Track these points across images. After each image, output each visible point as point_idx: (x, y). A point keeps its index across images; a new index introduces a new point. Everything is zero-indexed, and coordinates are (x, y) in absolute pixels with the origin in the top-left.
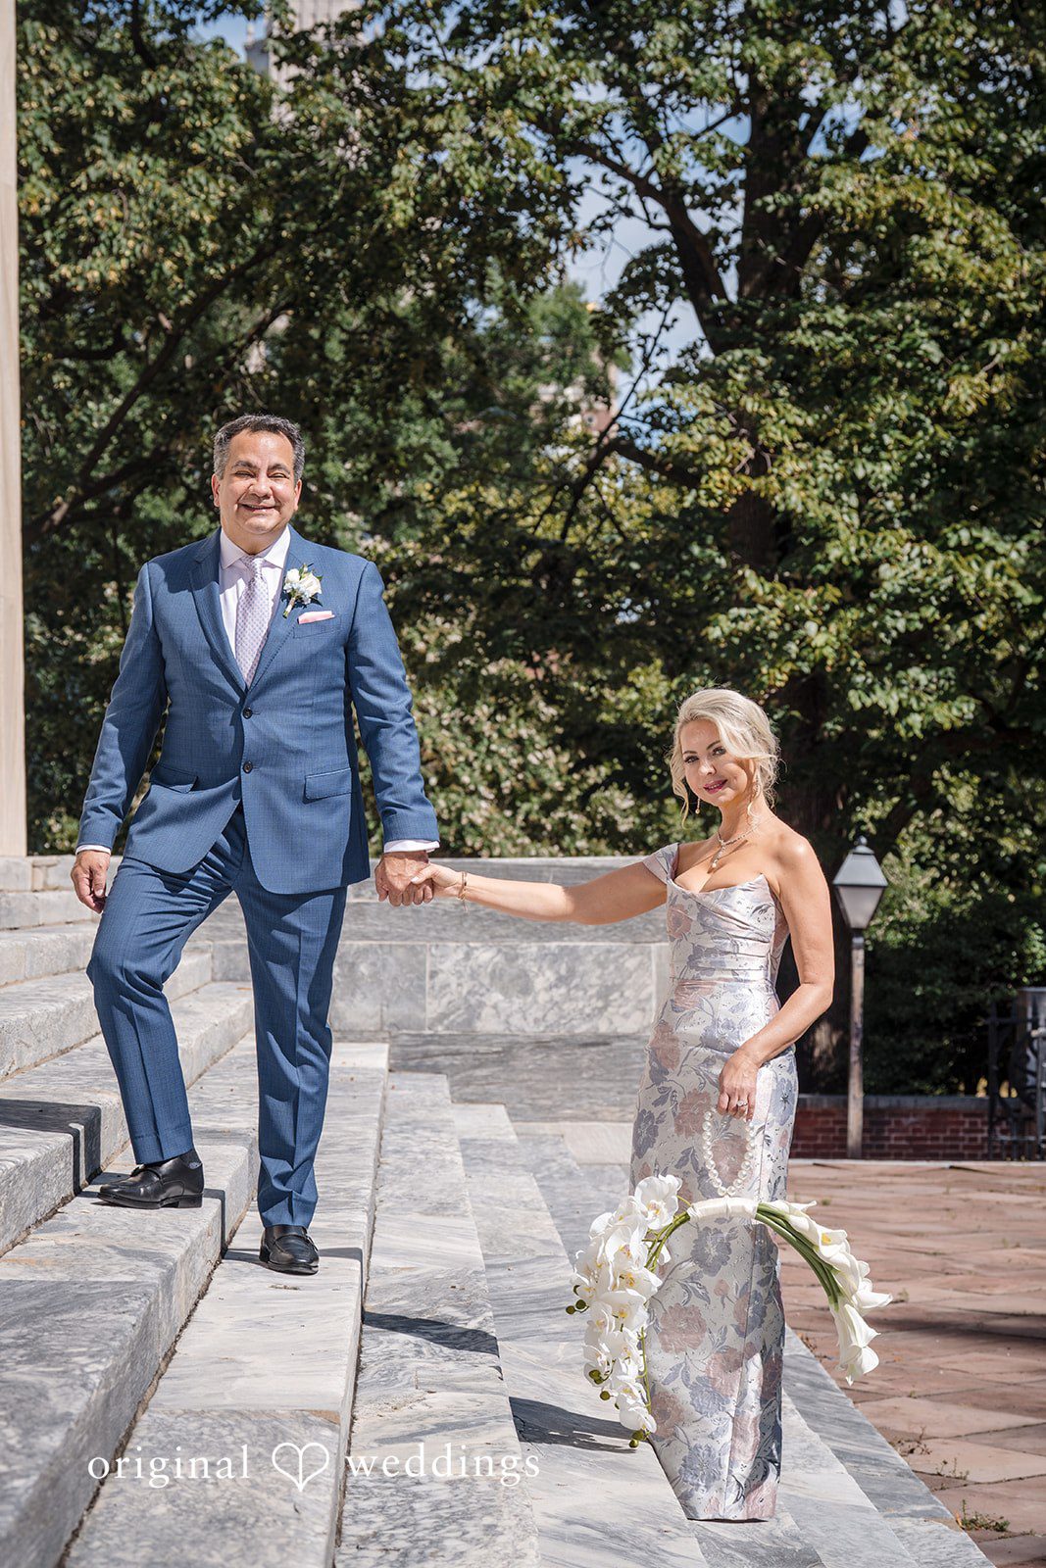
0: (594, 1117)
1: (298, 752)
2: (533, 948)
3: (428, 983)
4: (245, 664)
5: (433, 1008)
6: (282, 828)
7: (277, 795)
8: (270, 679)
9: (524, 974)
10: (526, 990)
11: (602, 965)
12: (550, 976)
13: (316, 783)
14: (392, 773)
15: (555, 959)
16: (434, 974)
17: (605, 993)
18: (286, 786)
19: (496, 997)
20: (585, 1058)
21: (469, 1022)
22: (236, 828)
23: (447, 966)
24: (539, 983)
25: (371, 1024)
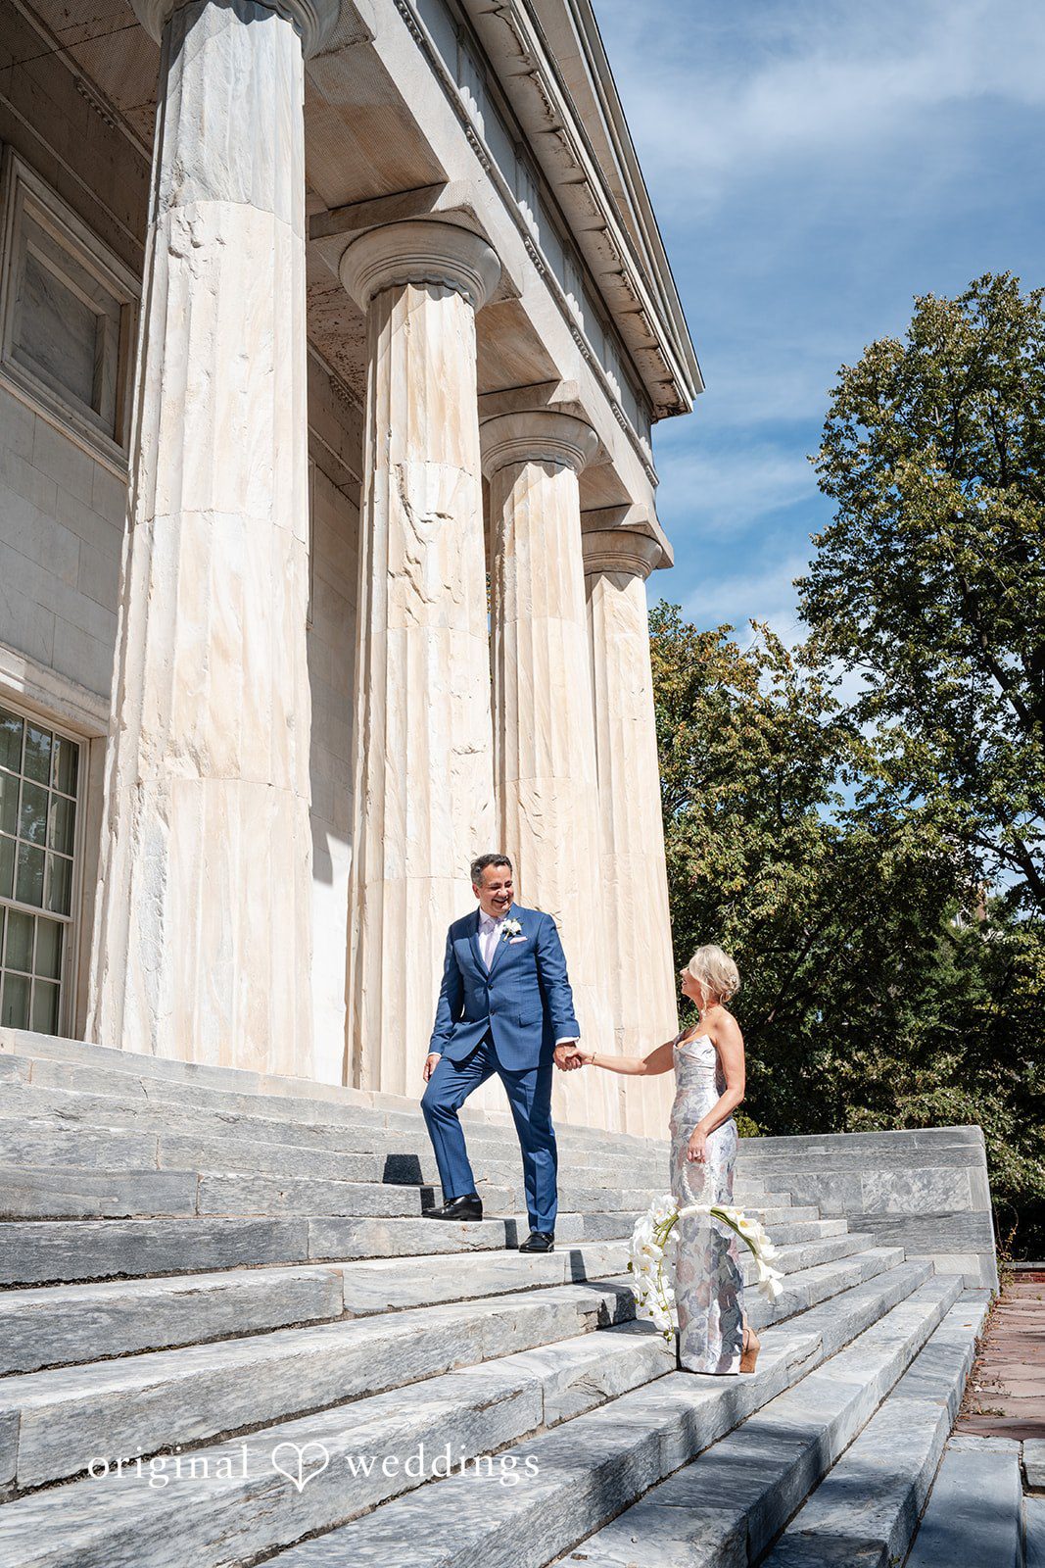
0: (947, 1252)
1: (515, 1003)
2: (910, 1172)
3: (863, 1190)
4: (488, 963)
5: (866, 1202)
6: (510, 1038)
7: (508, 1025)
8: (499, 970)
9: (907, 1184)
10: (909, 1192)
11: (943, 1178)
12: (920, 1184)
13: (525, 1018)
14: (555, 1007)
15: (921, 1177)
16: (865, 1186)
17: (946, 1192)
18: (510, 1019)
19: (895, 1195)
20: (940, 1223)
21: (884, 1208)
22: (488, 1037)
23: (871, 1181)
24: (914, 1188)
25: (838, 1210)
